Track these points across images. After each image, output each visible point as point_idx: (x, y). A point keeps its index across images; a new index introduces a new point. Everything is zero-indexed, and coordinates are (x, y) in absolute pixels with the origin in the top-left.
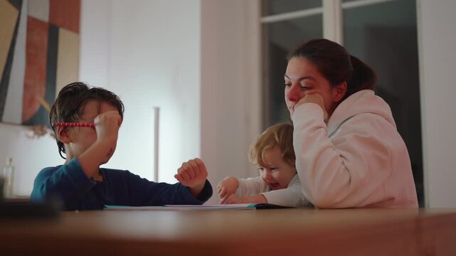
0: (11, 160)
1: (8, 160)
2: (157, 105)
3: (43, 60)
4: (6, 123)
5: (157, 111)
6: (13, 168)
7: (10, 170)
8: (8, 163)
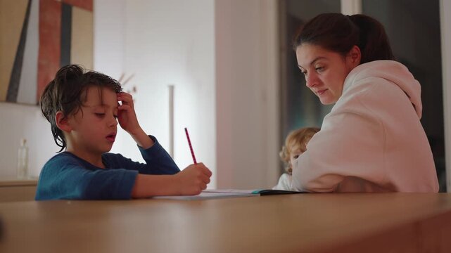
0: (25, 141)
1: (22, 141)
2: (171, 83)
3: (56, 40)
4: (19, 104)
5: (172, 89)
6: (27, 150)
7: (25, 151)
8: (22, 144)
